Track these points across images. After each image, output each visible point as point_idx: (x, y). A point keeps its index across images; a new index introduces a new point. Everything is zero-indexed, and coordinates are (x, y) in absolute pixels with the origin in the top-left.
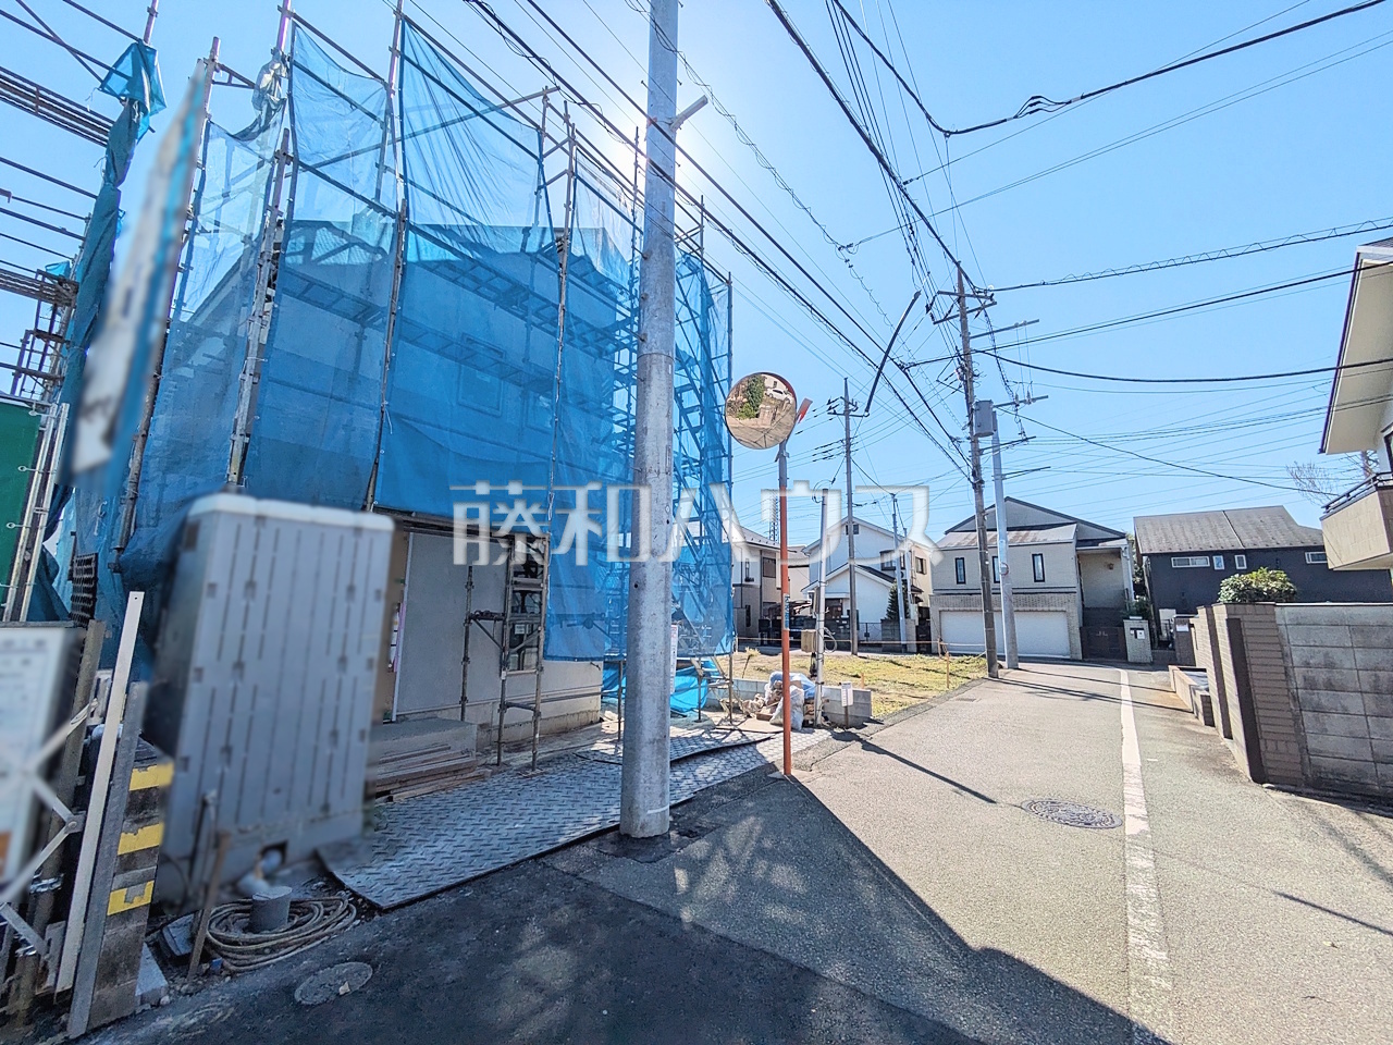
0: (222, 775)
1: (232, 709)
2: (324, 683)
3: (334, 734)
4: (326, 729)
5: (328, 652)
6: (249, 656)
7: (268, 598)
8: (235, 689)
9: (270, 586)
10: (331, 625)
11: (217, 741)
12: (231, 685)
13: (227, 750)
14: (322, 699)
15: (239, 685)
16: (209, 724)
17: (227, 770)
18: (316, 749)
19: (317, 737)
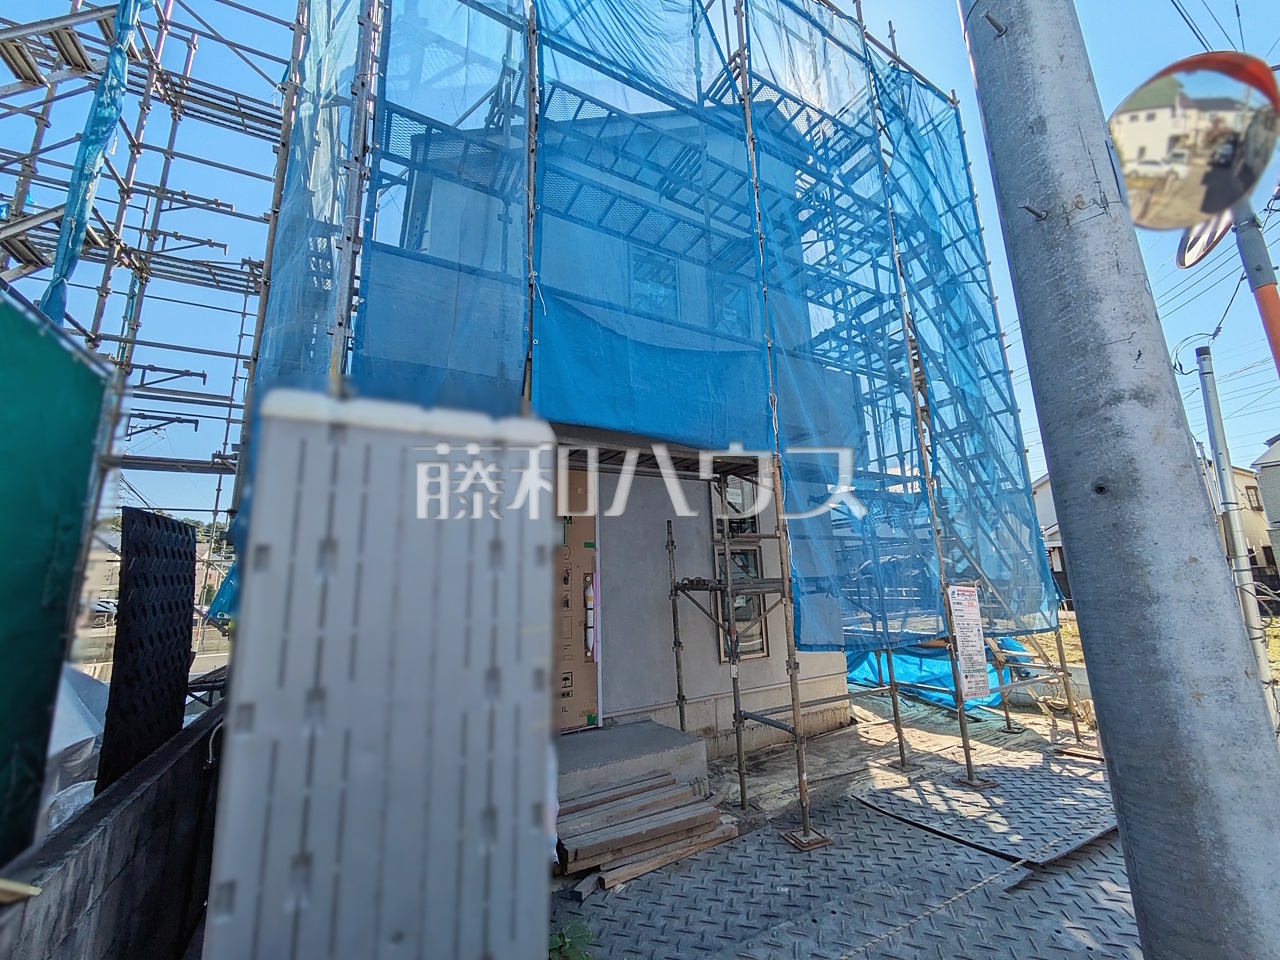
0: (297, 914)
1: (309, 780)
2: (465, 719)
3: (490, 814)
4: (476, 803)
5: (467, 663)
6: (333, 677)
7: (360, 569)
8: (312, 742)
9: (361, 548)
10: (469, 613)
11: (285, 845)
12: (305, 733)
13: (304, 860)
14: (464, 749)
15: (320, 732)
16: (269, 811)
17: (304, 904)
18: (460, 845)
19: (461, 823)
